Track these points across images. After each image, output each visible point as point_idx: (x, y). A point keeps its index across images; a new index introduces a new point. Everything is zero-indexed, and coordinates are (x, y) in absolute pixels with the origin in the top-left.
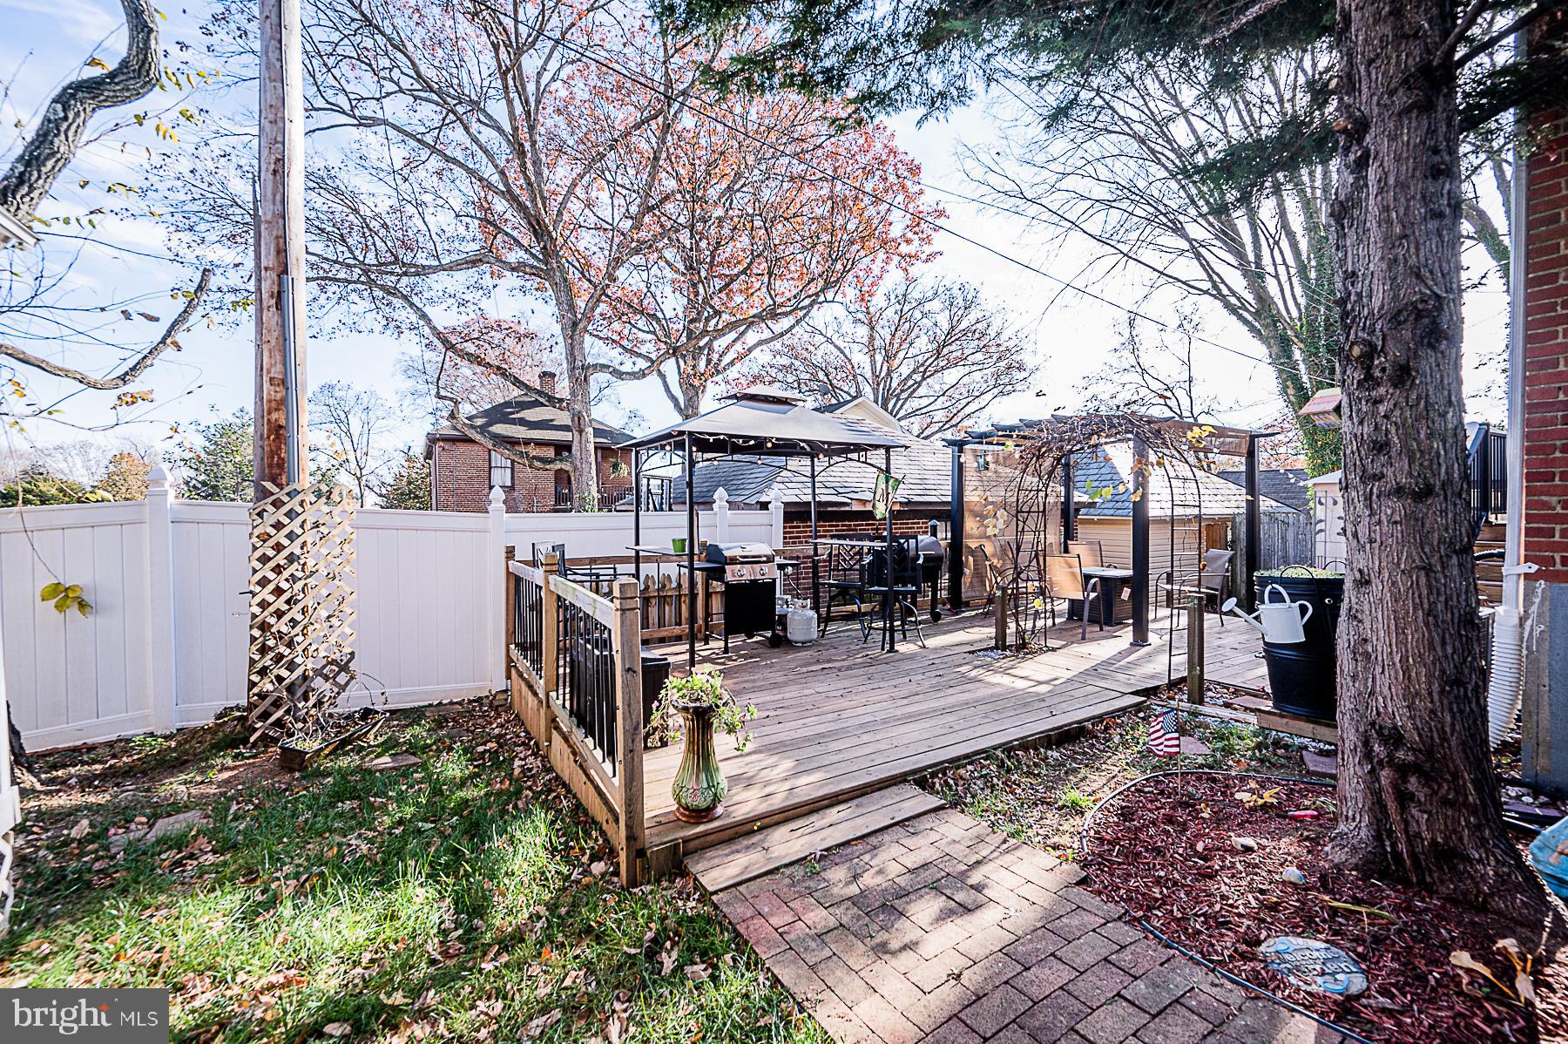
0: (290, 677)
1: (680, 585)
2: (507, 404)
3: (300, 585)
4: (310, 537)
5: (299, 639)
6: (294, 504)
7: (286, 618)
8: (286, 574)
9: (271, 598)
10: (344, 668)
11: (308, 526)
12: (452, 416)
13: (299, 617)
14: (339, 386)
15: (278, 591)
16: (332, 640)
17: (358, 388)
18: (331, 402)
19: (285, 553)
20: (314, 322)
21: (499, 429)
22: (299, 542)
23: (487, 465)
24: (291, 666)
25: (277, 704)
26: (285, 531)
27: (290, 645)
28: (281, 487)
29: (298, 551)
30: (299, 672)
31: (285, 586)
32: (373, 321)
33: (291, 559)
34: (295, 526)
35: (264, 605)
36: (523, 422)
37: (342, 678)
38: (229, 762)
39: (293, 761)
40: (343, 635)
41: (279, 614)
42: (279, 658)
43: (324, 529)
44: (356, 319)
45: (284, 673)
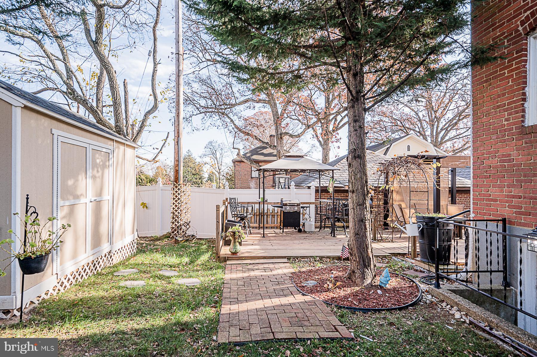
0: (178, 225)
1: (278, 212)
2: (258, 148)
3: (180, 205)
4: (182, 194)
5: (180, 216)
6: (179, 187)
7: (177, 212)
8: (178, 202)
9: (175, 207)
10: (188, 224)
11: (182, 192)
12: (238, 154)
13: (180, 212)
14: (214, 142)
15: (176, 206)
16: (186, 218)
17: (219, 142)
18: (211, 147)
19: (177, 198)
20: (203, 125)
21: (255, 157)
22: (180, 195)
23: (250, 170)
24: (178, 222)
25: (175, 230)
26: (178, 193)
27: (178, 218)
28: (177, 183)
29: (180, 197)
30: (179, 224)
31: (177, 205)
32: (219, 123)
33: (179, 199)
34: (179, 192)
35: (174, 208)
36: (263, 154)
37: (188, 227)
38: (167, 240)
39: (177, 242)
40: (188, 217)
41: (176, 211)
42: (176, 220)
43: (185, 193)
44: (215, 122)
45: (177, 224)
